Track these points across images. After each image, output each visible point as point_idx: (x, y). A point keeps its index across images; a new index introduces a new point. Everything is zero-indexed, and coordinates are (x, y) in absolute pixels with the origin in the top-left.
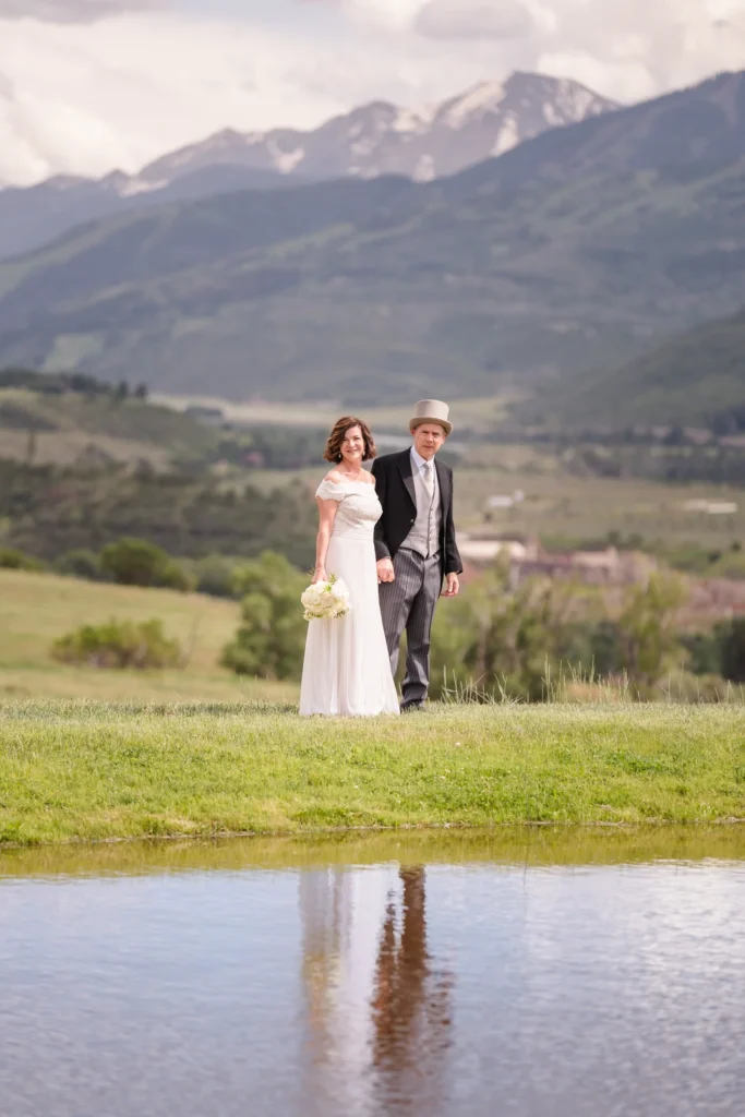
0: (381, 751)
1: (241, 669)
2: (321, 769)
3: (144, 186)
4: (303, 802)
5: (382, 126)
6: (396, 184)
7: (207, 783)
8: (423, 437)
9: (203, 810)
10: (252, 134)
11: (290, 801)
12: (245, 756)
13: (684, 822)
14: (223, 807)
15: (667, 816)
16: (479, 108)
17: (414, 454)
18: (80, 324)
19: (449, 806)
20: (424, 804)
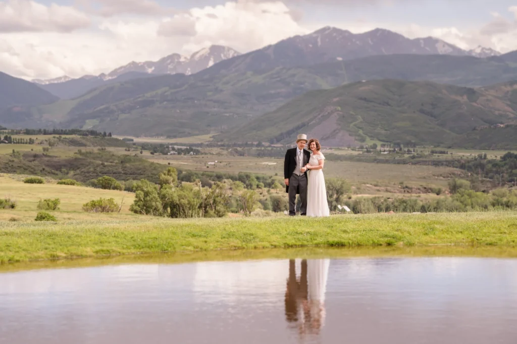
0: (122, 233)
1: (136, 212)
2: (104, 238)
3: (110, 78)
4: (97, 248)
5: (176, 60)
6: (181, 76)
7: (71, 243)
8: (301, 144)
9: (68, 251)
10: (140, 63)
11: (94, 247)
12: (83, 236)
13: (205, 250)
14: (74, 250)
15: (201, 249)
16: (203, 55)
17: (298, 149)
18: (93, 116)
19: (140, 247)
20: (132, 247)
